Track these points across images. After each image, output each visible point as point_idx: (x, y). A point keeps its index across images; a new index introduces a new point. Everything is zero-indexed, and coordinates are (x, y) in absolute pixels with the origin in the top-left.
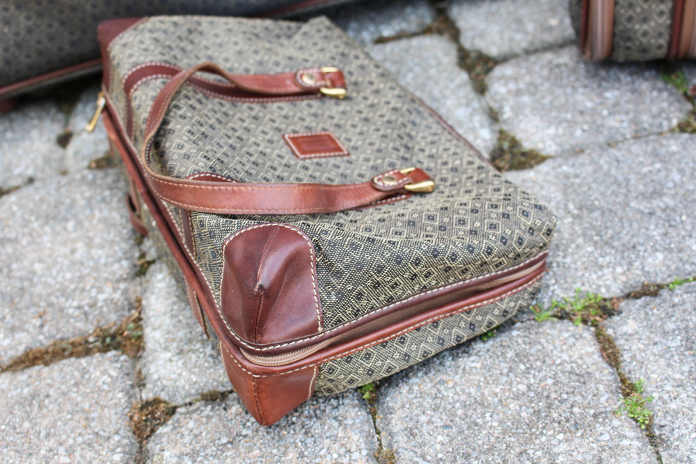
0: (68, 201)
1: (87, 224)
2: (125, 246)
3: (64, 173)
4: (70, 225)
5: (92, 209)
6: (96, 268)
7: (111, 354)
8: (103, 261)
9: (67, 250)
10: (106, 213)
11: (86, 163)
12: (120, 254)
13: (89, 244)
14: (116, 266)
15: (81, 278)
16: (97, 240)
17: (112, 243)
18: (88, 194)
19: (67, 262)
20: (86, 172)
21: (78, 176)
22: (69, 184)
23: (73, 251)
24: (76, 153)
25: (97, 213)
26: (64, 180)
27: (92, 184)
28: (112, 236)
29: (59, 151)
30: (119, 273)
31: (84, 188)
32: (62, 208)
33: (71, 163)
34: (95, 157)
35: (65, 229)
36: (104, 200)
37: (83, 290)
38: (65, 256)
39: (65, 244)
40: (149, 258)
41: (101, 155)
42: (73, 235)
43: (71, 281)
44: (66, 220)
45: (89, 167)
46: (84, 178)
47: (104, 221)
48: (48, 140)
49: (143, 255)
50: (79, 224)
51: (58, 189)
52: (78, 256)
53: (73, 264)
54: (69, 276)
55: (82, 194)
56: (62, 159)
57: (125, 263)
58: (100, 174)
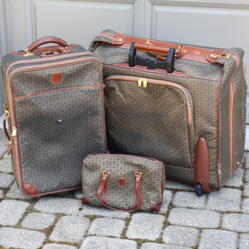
0: (77, 221)
1: (79, 226)
2: (84, 232)
3: (78, 216)
4: (76, 225)
5: (81, 224)
6: (77, 233)
7: (74, 246)
8: (79, 233)
9: (73, 229)
10: (83, 225)
11: (83, 215)
12: (83, 233)
13: (78, 229)
14: (81, 234)
15: (74, 234)
16: (79, 229)
17: (82, 230)
18: (81, 221)
19: (72, 231)
20: (82, 217)
21: (80, 217)
22: (78, 218)
23: (74, 229)
24: (82, 213)
25: (81, 225)
26: (78, 217)
27: (83, 219)
28: (82, 229)
29: (78, 211)
30: (81, 235)
31: (81, 220)
32: (75, 222)
33: (80, 214)
34: (85, 215)
35: (74, 225)
36: (83, 223)
37: (74, 236)
38: (73, 230)
39: (73, 228)
40: (87, 235)
41: (86, 215)
42: (75, 227)
43: (72, 234)
44: (75, 224)
45: (83, 216)
46: (81, 218)
47: (82, 226)
48: (77, 208)
49: (86, 234)
50: (77, 225)
51: (76, 218)
52: (75, 230)
53: (73, 231)
54: (72, 233)
55: (80, 221)
56: (79, 213)
57: (83, 234)
58: (85, 218)
